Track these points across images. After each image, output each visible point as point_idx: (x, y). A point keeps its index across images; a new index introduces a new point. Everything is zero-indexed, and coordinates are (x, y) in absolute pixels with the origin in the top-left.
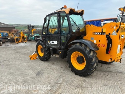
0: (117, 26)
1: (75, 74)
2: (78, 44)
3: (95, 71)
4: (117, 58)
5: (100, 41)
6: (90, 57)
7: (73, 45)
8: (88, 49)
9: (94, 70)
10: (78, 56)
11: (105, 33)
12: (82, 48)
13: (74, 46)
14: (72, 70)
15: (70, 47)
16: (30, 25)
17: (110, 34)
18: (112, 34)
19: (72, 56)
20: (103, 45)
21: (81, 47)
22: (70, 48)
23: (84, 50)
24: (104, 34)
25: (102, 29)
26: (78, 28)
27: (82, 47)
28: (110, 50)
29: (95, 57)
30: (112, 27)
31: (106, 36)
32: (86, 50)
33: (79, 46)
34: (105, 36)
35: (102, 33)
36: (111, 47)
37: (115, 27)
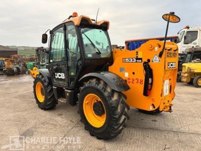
0: (160, 46)
1: (91, 134)
2: (94, 80)
3: (122, 129)
4: (164, 103)
5: (134, 73)
6: (111, 104)
7: (86, 82)
8: (109, 90)
9: (121, 127)
10: (96, 101)
11: (141, 59)
12: (99, 87)
13: (87, 84)
14: (85, 128)
15: (82, 86)
16: (42, 47)
17: (149, 60)
18: (153, 61)
19: (85, 102)
20: (139, 81)
21: (98, 85)
22: (82, 88)
23: (103, 91)
24: (140, 61)
25: (137, 52)
26: (98, 51)
27: (100, 85)
28: (151, 89)
29: (122, 103)
30: (152, 49)
31: (144, 64)
32: (105, 90)
33: (95, 83)
34: (142, 63)
35: (137, 59)
36: (152, 84)
37: (156, 48)
